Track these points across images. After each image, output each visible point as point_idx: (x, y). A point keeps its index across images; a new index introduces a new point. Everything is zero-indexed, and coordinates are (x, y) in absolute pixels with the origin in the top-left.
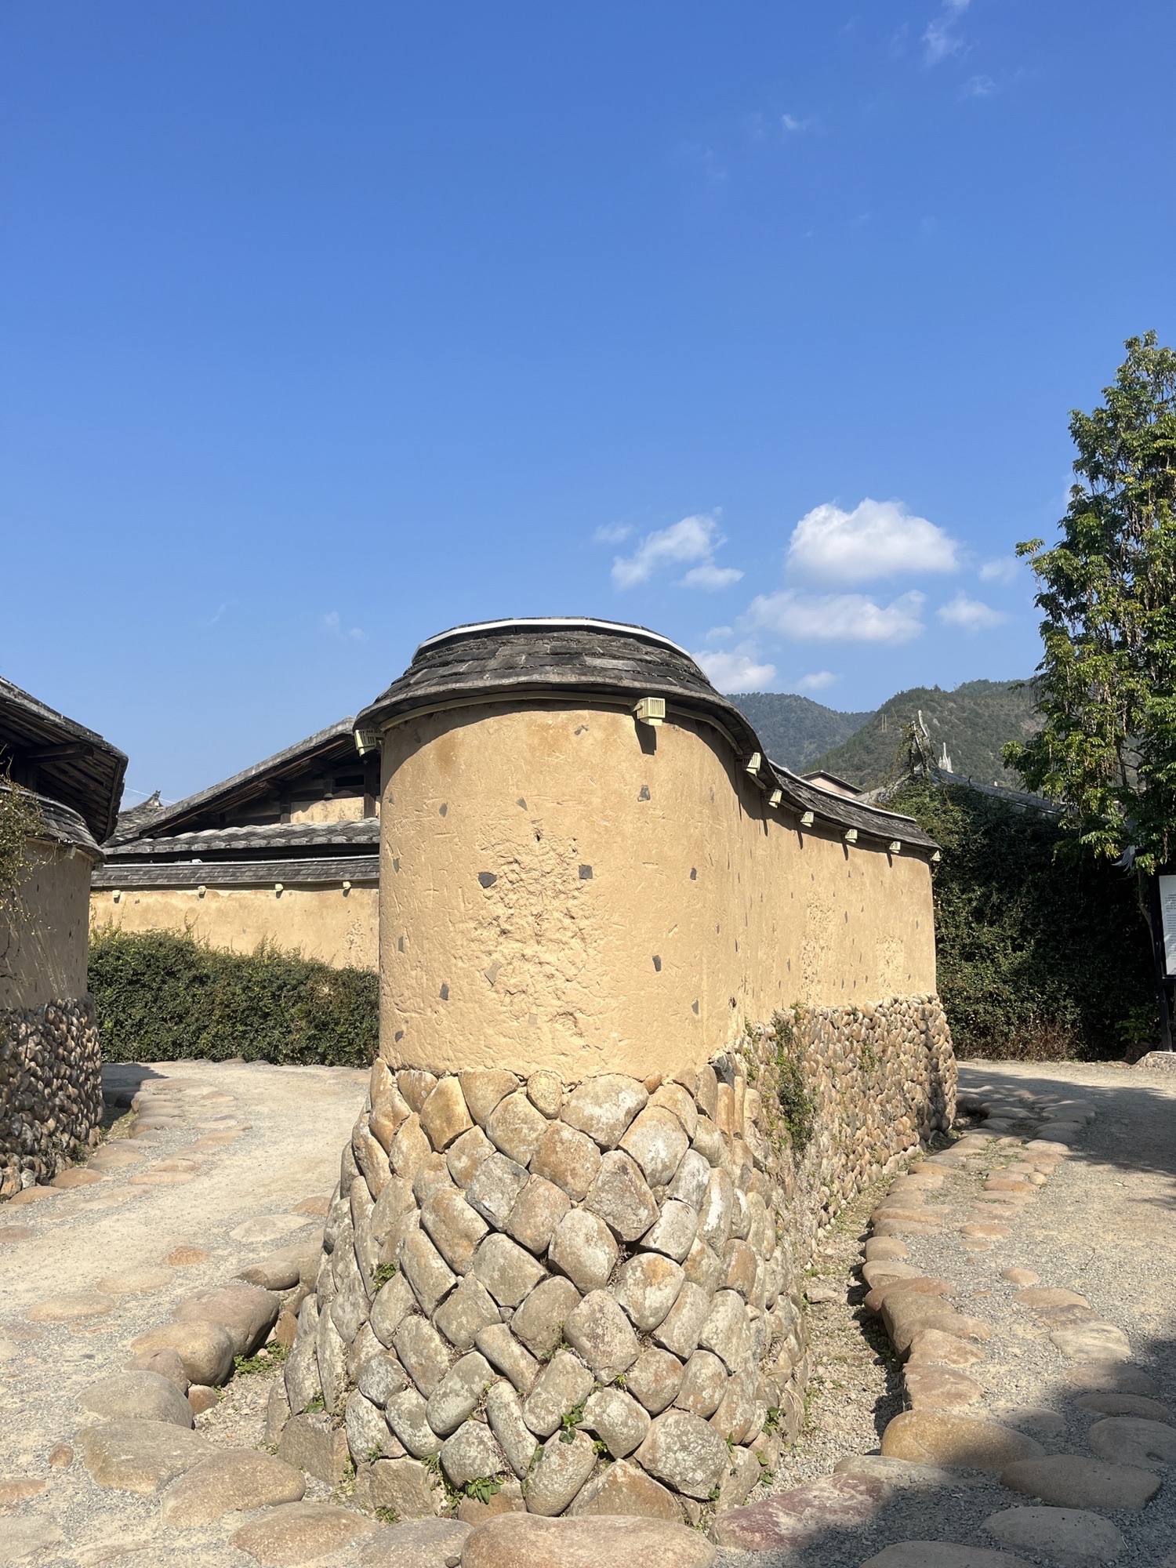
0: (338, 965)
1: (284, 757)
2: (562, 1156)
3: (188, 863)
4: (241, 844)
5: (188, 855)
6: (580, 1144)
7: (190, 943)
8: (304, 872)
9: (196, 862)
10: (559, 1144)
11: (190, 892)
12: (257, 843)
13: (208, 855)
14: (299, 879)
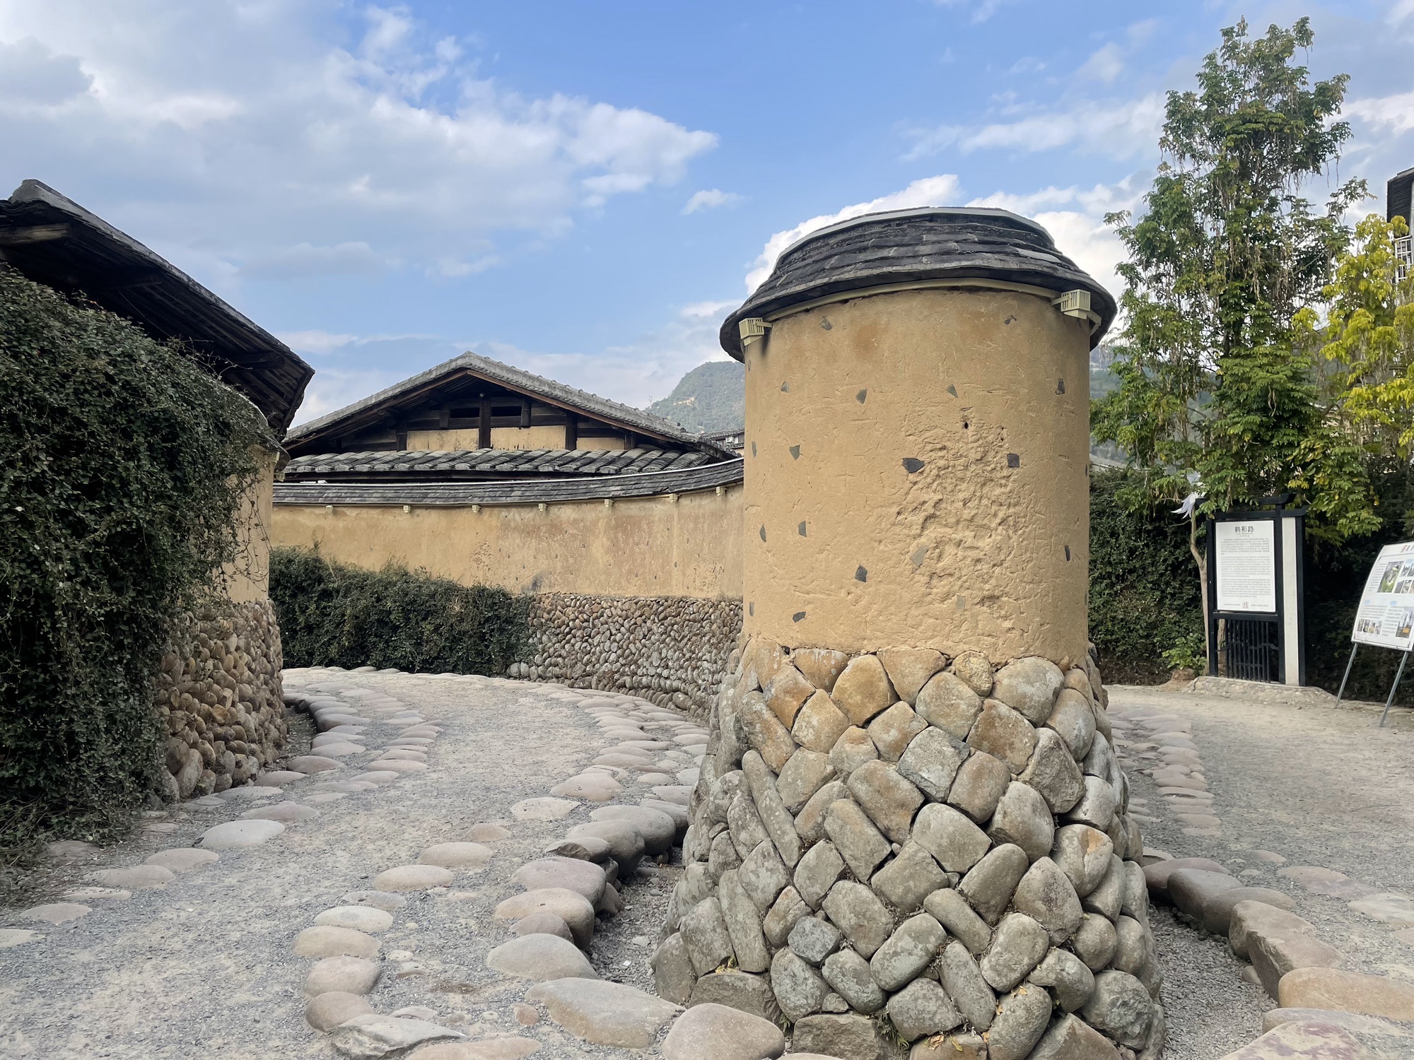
0: (468, 583)
1: (404, 388)
2: (1000, 730)
3: (313, 483)
4: (365, 468)
5: (313, 476)
6: (1017, 721)
7: (317, 560)
8: (432, 495)
9: (321, 482)
10: (998, 720)
11: (318, 511)
12: (380, 467)
13: (333, 476)
14: (428, 501)
